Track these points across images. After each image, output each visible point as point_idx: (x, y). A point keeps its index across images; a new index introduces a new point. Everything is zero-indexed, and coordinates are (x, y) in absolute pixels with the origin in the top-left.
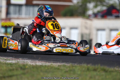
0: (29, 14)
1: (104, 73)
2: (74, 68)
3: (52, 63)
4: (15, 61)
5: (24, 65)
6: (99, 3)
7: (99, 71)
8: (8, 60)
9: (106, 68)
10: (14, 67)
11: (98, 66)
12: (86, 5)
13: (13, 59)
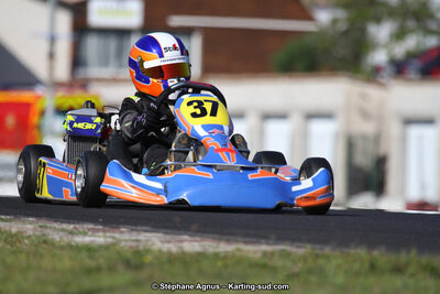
1: (430, 282)
2: (321, 262)
3: (241, 246)
4: (105, 237)
5: (137, 253)
6: (411, 24)
7: (412, 275)
8: (79, 233)
10: (102, 261)
11: (410, 257)
12: (363, 31)
13: (98, 230)
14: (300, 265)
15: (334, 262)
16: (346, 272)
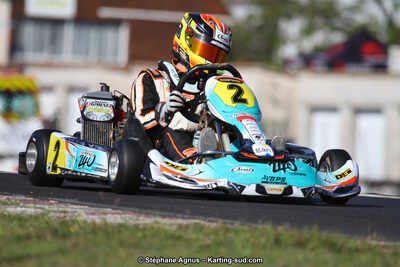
0: (87, 53)
1: (329, 256)
2: (231, 235)
3: (159, 219)
4: (35, 208)
5: (64, 223)
6: (319, 21)
7: (313, 249)
8: (11, 204)
9: (339, 238)
10: (31, 229)
11: (312, 233)
12: (275, 27)
13: (29, 202)
14: (212, 237)
15: (243, 236)
16: (253, 245)
